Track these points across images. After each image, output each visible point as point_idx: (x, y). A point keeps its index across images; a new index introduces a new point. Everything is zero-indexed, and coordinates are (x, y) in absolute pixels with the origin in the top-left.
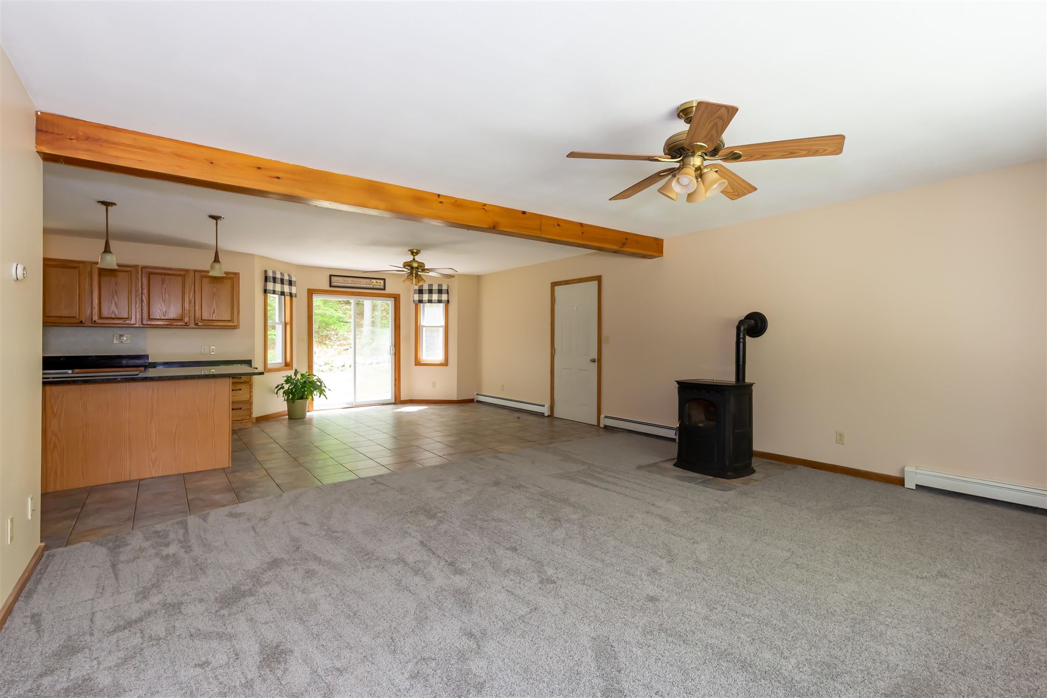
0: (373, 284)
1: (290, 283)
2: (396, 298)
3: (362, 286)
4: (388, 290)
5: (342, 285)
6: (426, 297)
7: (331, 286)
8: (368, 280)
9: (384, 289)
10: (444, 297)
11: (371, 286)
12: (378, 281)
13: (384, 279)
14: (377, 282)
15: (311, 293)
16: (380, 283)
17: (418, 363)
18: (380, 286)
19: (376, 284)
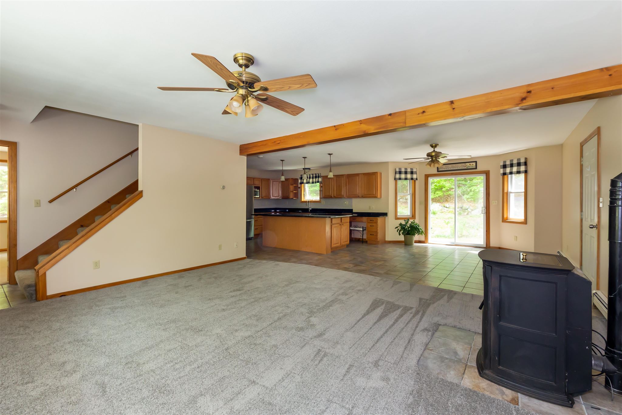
0: (467, 166)
1: (412, 173)
2: (487, 174)
3: (459, 168)
4: (479, 168)
5: (445, 169)
6: (508, 170)
7: (438, 171)
8: (463, 164)
9: (476, 168)
10: (523, 168)
11: (465, 168)
12: (471, 163)
13: (476, 162)
14: (470, 165)
15: (427, 177)
16: (473, 165)
17: (505, 220)
18: (473, 166)
19: (469, 166)
